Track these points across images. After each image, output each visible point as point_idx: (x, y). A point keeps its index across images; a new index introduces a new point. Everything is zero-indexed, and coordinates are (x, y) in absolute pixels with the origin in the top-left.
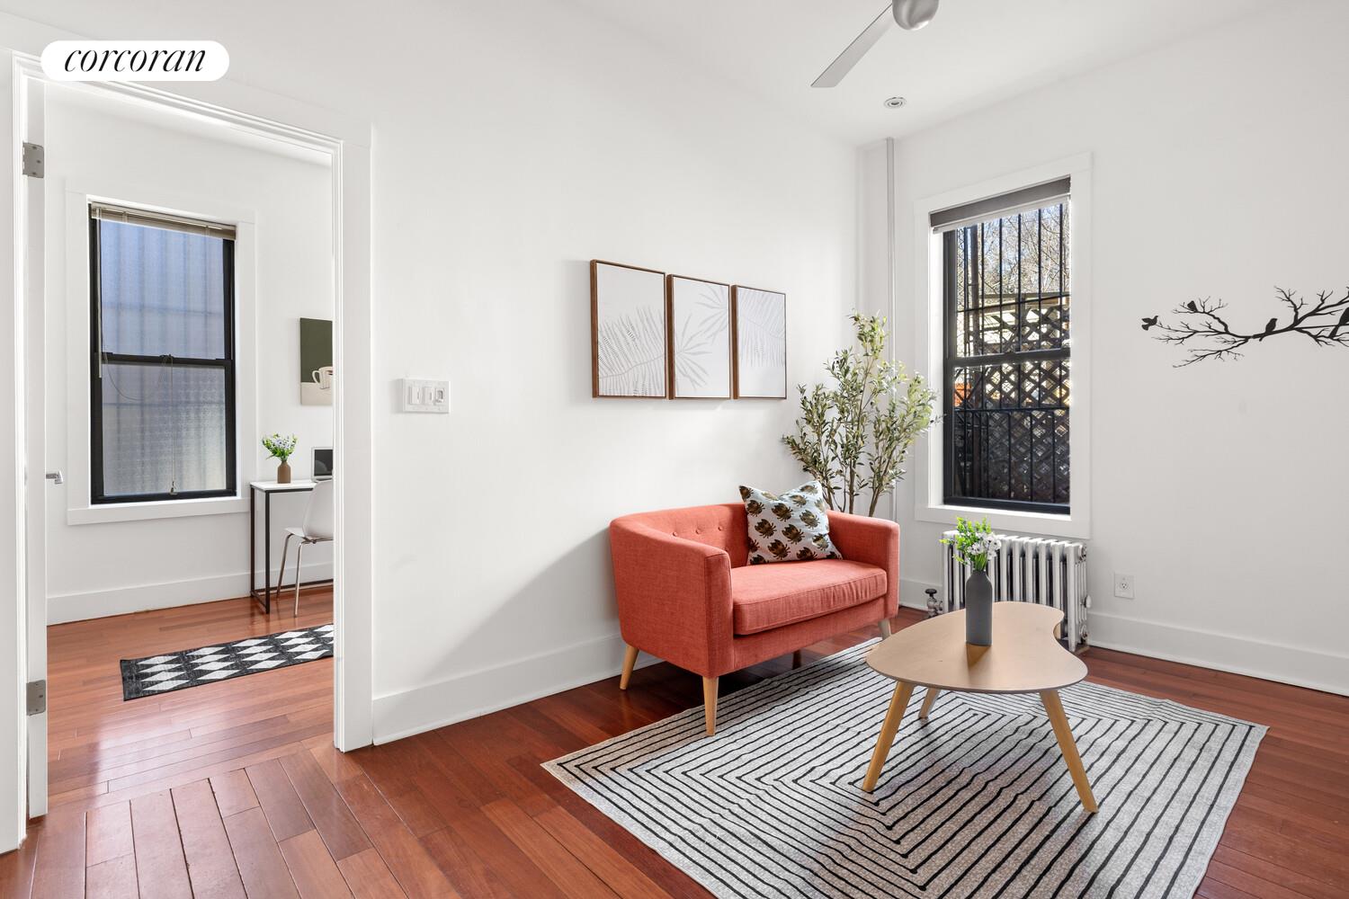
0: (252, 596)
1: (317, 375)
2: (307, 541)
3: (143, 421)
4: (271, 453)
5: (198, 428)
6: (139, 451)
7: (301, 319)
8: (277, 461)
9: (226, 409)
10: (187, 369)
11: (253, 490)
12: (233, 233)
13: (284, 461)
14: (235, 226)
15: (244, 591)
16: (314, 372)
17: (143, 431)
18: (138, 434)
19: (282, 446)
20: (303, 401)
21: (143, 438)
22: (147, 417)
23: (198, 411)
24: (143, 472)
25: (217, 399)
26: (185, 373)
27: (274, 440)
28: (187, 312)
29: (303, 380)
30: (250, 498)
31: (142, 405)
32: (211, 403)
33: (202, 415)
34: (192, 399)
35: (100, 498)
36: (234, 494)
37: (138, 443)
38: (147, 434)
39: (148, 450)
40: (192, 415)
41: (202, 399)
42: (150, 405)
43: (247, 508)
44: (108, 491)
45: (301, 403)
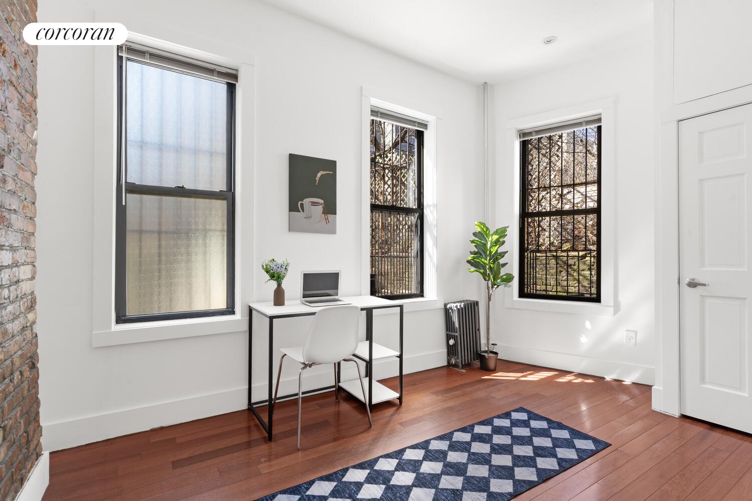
0: (249, 409)
1: (302, 205)
2: (305, 366)
3: (160, 247)
4: (269, 278)
5: (205, 253)
6: (156, 274)
7: (290, 154)
8: (274, 285)
9: (227, 235)
10: (197, 200)
11: (251, 310)
12: (235, 77)
13: (279, 285)
14: (237, 70)
15: (244, 406)
16: (300, 202)
17: (160, 255)
18: (156, 259)
19: (279, 270)
20: (291, 229)
21: (160, 262)
22: (163, 243)
23: (205, 237)
24: (159, 294)
25: (219, 227)
26: (195, 203)
27: (272, 265)
28: (196, 151)
29: (290, 210)
30: (248, 318)
31: (160, 232)
32: (215, 231)
33: (208, 241)
34: (200, 227)
35: (123, 318)
36: (233, 313)
37: (156, 267)
38: (163, 258)
39: (164, 273)
40: (200, 241)
41: (208, 227)
42: (166, 232)
43: (246, 327)
44: (130, 312)
45: (289, 231)
